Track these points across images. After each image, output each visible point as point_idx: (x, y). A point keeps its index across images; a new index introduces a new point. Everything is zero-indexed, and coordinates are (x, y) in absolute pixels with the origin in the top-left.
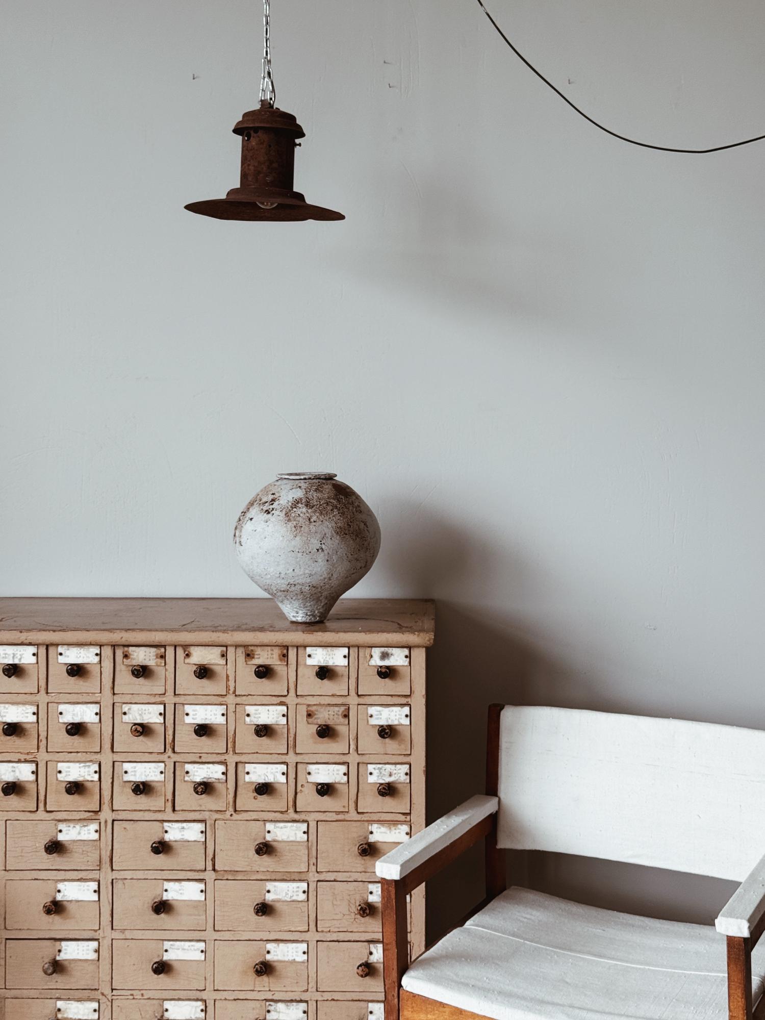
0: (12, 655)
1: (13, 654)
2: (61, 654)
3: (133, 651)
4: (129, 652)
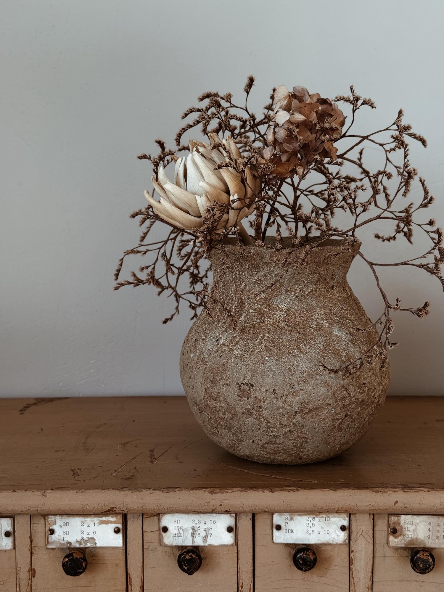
0: (191, 531)
1: (193, 529)
2: (279, 528)
3: (407, 523)
4: (399, 524)
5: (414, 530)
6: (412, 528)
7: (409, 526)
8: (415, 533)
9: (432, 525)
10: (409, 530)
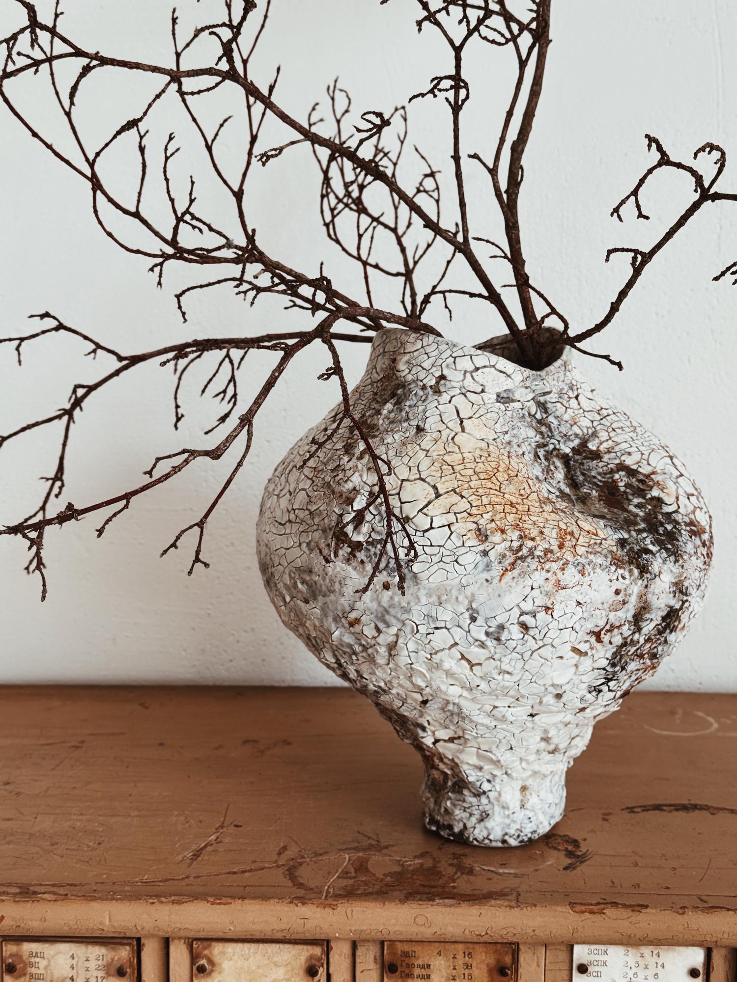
3: (34, 955)
4: (21, 957)
5: (46, 968)
6: (43, 963)
7: (37, 960)
8: (49, 972)
9: (76, 959)
10: (38, 967)
